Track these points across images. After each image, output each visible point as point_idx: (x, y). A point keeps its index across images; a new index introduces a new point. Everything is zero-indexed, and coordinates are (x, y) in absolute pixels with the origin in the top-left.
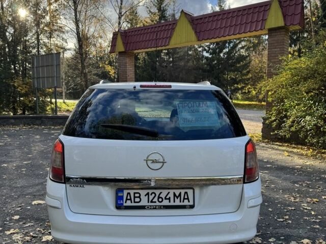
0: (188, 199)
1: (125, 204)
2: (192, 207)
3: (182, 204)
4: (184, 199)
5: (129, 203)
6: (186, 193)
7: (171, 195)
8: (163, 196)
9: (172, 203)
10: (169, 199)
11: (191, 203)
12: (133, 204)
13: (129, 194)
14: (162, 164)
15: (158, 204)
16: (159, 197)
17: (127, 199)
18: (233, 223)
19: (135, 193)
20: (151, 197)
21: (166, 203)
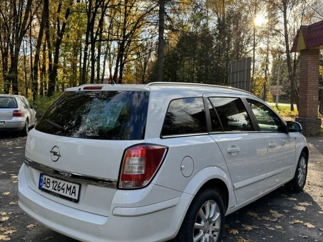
0: (75, 193)
1: (42, 187)
2: (77, 201)
3: (70, 196)
4: (73, 192)
5: (44, 187)
6: (74, 187)
7: (65, 186)
8: (61, 186)
9: (65, 194)
10: (64, 189)
11: (76, 198)
12: (46, 188)
13: (45, 178)
14: (58, 157)
15: (57, 192)
16: (59, 186)
17: (44, 183)
18: (96, 226)
19: (48, 179)
20: (55, 185)
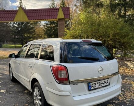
1: (92, 89)
3: (107, 85)
4: (107, 83)
5: (93, 88)
6: (107, 80)
7: (104, 82)
8: (102, 83)
9: (105, 85)
11: (109, 84)
12: (94, 88)
13: (92, 84)
15: (101, 86)
16: (101, 84)
17: (92, 86)
19: (94, 84)
20: (99, 84)
21: (103, 85)
